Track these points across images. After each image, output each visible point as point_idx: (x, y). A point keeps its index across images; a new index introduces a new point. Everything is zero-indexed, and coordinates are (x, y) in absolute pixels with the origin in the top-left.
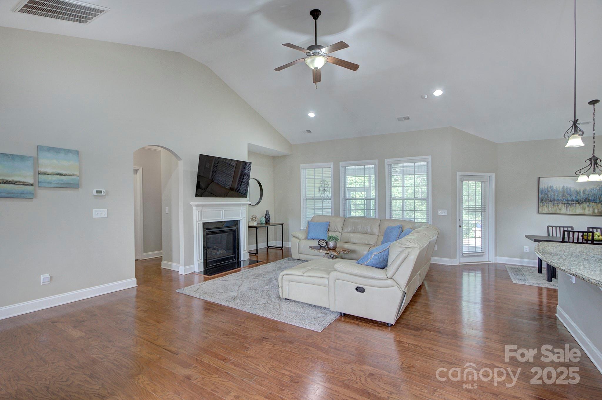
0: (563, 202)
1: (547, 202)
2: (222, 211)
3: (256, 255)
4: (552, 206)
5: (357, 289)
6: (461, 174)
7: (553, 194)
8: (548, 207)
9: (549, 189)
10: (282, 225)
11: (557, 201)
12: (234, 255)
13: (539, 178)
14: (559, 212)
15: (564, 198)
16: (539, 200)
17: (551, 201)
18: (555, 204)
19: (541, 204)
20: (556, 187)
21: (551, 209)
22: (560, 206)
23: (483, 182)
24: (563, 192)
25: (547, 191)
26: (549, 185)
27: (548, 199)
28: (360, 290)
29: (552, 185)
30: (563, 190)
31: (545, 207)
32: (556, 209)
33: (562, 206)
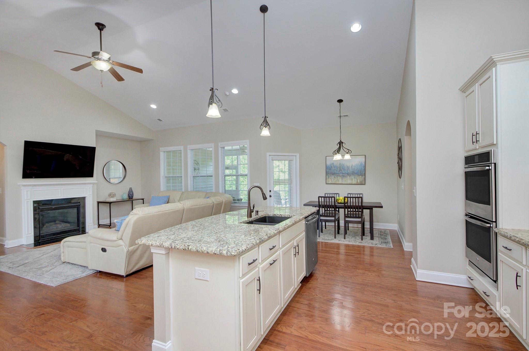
0: (340, 175)
1: (331, 175)
2: (60, 190)
3: (110, 226)
4: (334, 178)
5: (102, 249)
6: (270, 154)
7: (334, 169)
8: (332, 179)
9: (332, 165)
10: (143, 199)
11: (336, 174)
12: (78, 228)
13: (326, 157)
14: (338, 183)
15: (340, 172)
16: (327, 173)
17: (333, 174)
18: (335, 177)
19: (327, 177)
20: (336, 164)
21: (333, 180)
22: (338, 177)
23: (291, 160)
24: (340, 167)
25: (330, 167)
26: (332, 162)
27: (331, 173)
28: (104, 250)
29: (333, 162)
30: (340, 166)
31: (330, 179)
32: (336, 180)
33: (339, 178)
